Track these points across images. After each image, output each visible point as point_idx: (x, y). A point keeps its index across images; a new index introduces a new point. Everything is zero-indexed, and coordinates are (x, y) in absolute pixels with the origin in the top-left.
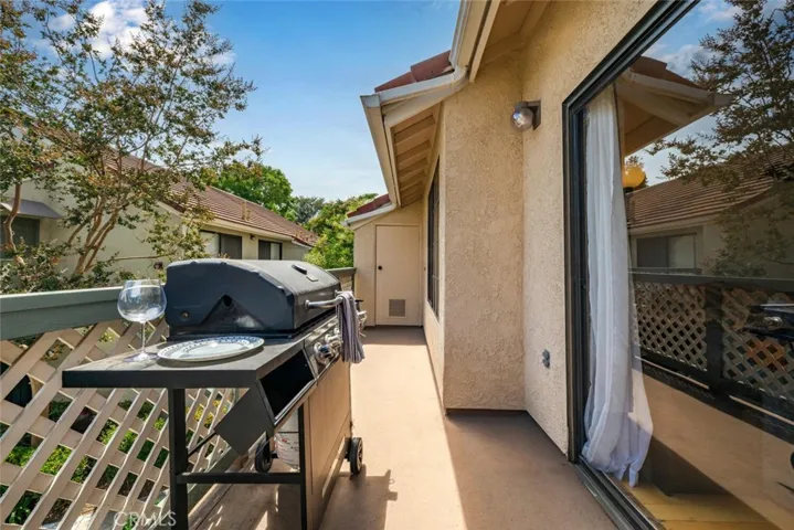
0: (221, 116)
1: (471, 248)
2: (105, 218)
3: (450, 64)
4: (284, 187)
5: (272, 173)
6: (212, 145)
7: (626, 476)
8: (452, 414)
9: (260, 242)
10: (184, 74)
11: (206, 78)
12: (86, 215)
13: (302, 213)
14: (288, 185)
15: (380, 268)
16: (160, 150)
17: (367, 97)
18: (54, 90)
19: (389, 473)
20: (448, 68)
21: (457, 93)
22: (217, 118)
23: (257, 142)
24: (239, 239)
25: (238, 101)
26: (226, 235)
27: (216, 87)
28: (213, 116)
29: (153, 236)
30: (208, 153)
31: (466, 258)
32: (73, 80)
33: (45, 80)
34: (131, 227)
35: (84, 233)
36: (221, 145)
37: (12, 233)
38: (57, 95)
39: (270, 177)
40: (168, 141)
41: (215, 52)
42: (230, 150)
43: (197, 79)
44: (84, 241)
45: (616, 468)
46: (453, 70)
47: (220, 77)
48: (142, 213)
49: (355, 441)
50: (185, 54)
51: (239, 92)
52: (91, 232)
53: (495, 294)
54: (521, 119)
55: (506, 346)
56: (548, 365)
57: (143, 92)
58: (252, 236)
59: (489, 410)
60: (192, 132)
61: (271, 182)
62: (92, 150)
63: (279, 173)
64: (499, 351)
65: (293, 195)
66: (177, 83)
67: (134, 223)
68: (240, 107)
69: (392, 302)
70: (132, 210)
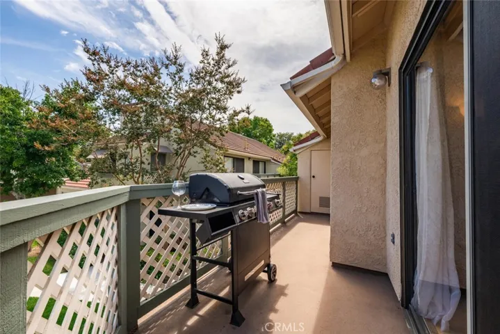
0: (231, 98)
1: (348, 166)
2: (187, 152)
3: (333, 54)
4: (269, 128)
5: (263, 121)
6: (227, 113)
7: (439, 324)
8: (336, 266)
9: (254, 161)
10: (216, 80)
11: (226, 80)
12: (180, 151)
13: (280, 143)
14: (271, 127)
15: (314, 177)
16: (207, 118)
17: (284, 85)
18: (171, 98)
19: (287, 285)
20: (332, 58)
21: (339, 71)
22: (229, 100)
23: (248, 108)
24: (243, 160)
25: (238, 89)
26: (237, 159)
27: (230, 83)
28: (227, 99)
29: (203, 160)
30: (226, 116)
31: (345, 171)
32: (177, 92)
33: (168, 94)
34: (195, 156)
35: (179, 160)
36: (232, 112)
37: (157, 160)
38: (171, 100)
39: (262, 123)
40: (210, 114)
41: (229, 66)
42: (236, 114)
43: (222, 82)
44: (179, 164)
45: (433, 317)
46: (334, 58)
47: (231, 79)
48: (199, 150)
49: (272, 265)
50: (216, 70)
51: (238, 85)
52: (182, 159)
53: (365, 195)
54: (376, 82)
55: (373, 229)
56: (394, 243)
57: (200, 92)
58: (249, 158)
59: (359, 268)
60: (218, 108)
61: (263, 126)
62: (182, 121)
63: (266, 120)
64: (367, 231)
65: (274, 132)
66: (214, 85)
67: (195, 154)
68: (239, 92)
69: (321, 198)
70: (196, 149)
